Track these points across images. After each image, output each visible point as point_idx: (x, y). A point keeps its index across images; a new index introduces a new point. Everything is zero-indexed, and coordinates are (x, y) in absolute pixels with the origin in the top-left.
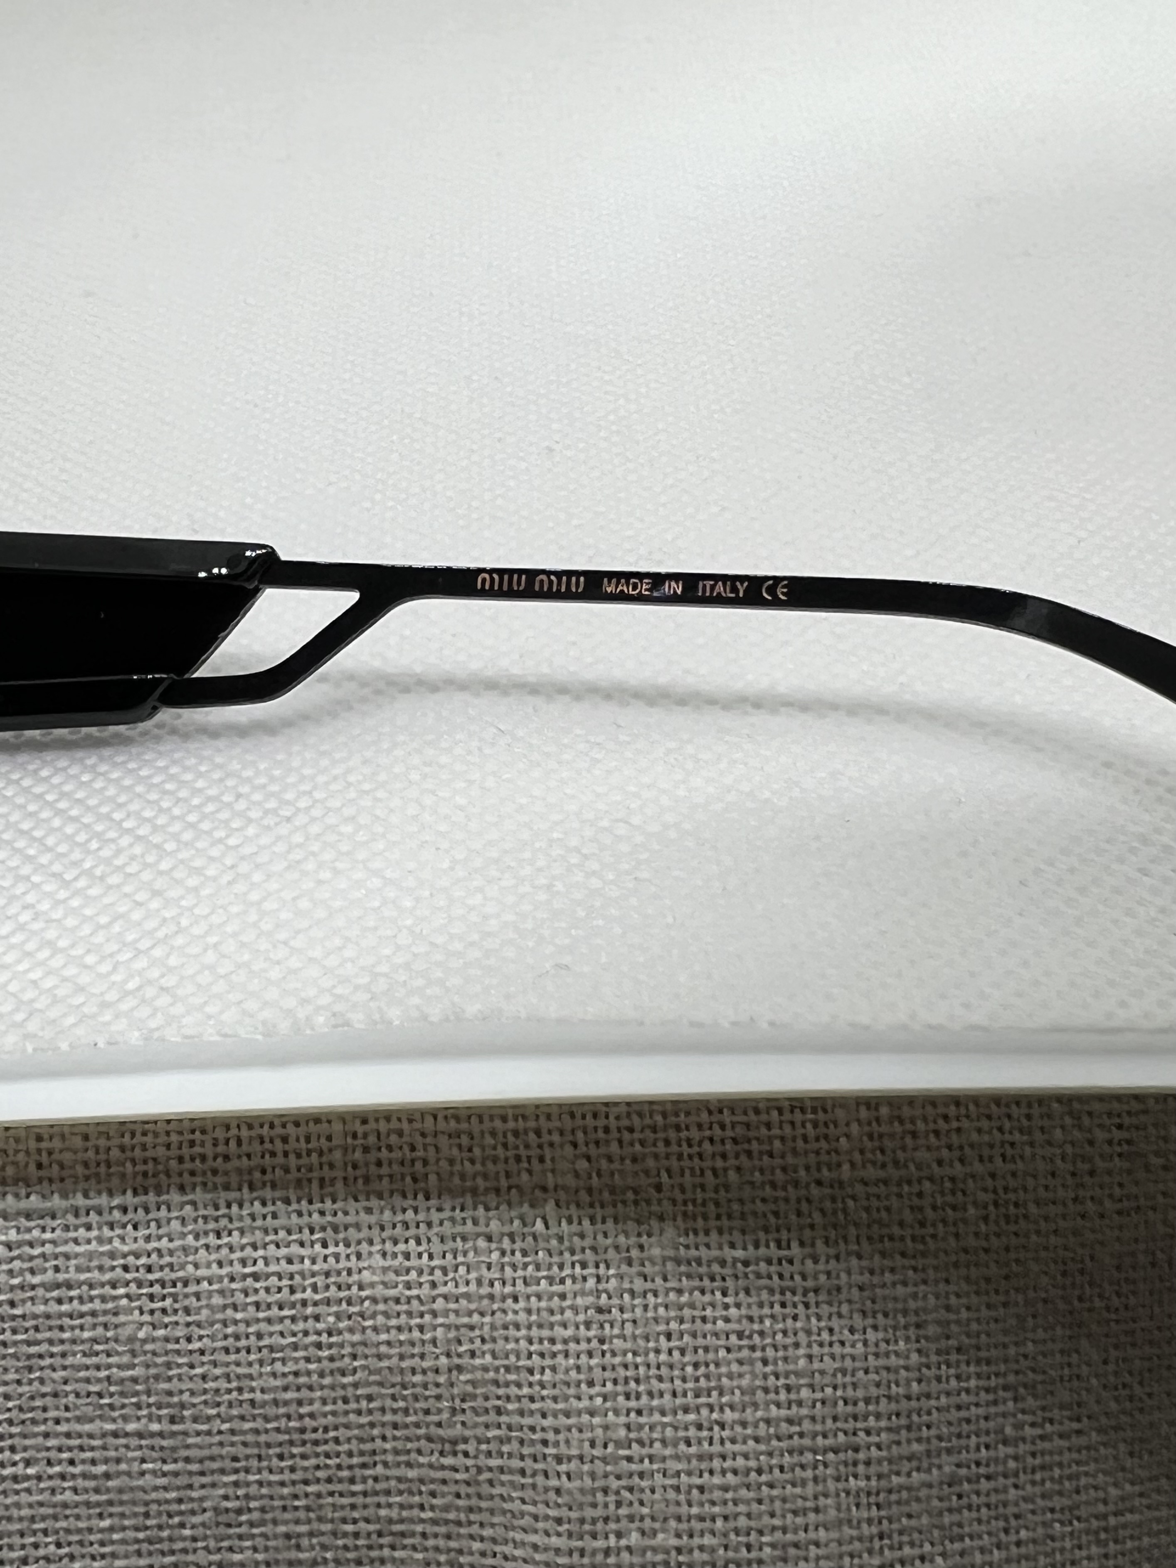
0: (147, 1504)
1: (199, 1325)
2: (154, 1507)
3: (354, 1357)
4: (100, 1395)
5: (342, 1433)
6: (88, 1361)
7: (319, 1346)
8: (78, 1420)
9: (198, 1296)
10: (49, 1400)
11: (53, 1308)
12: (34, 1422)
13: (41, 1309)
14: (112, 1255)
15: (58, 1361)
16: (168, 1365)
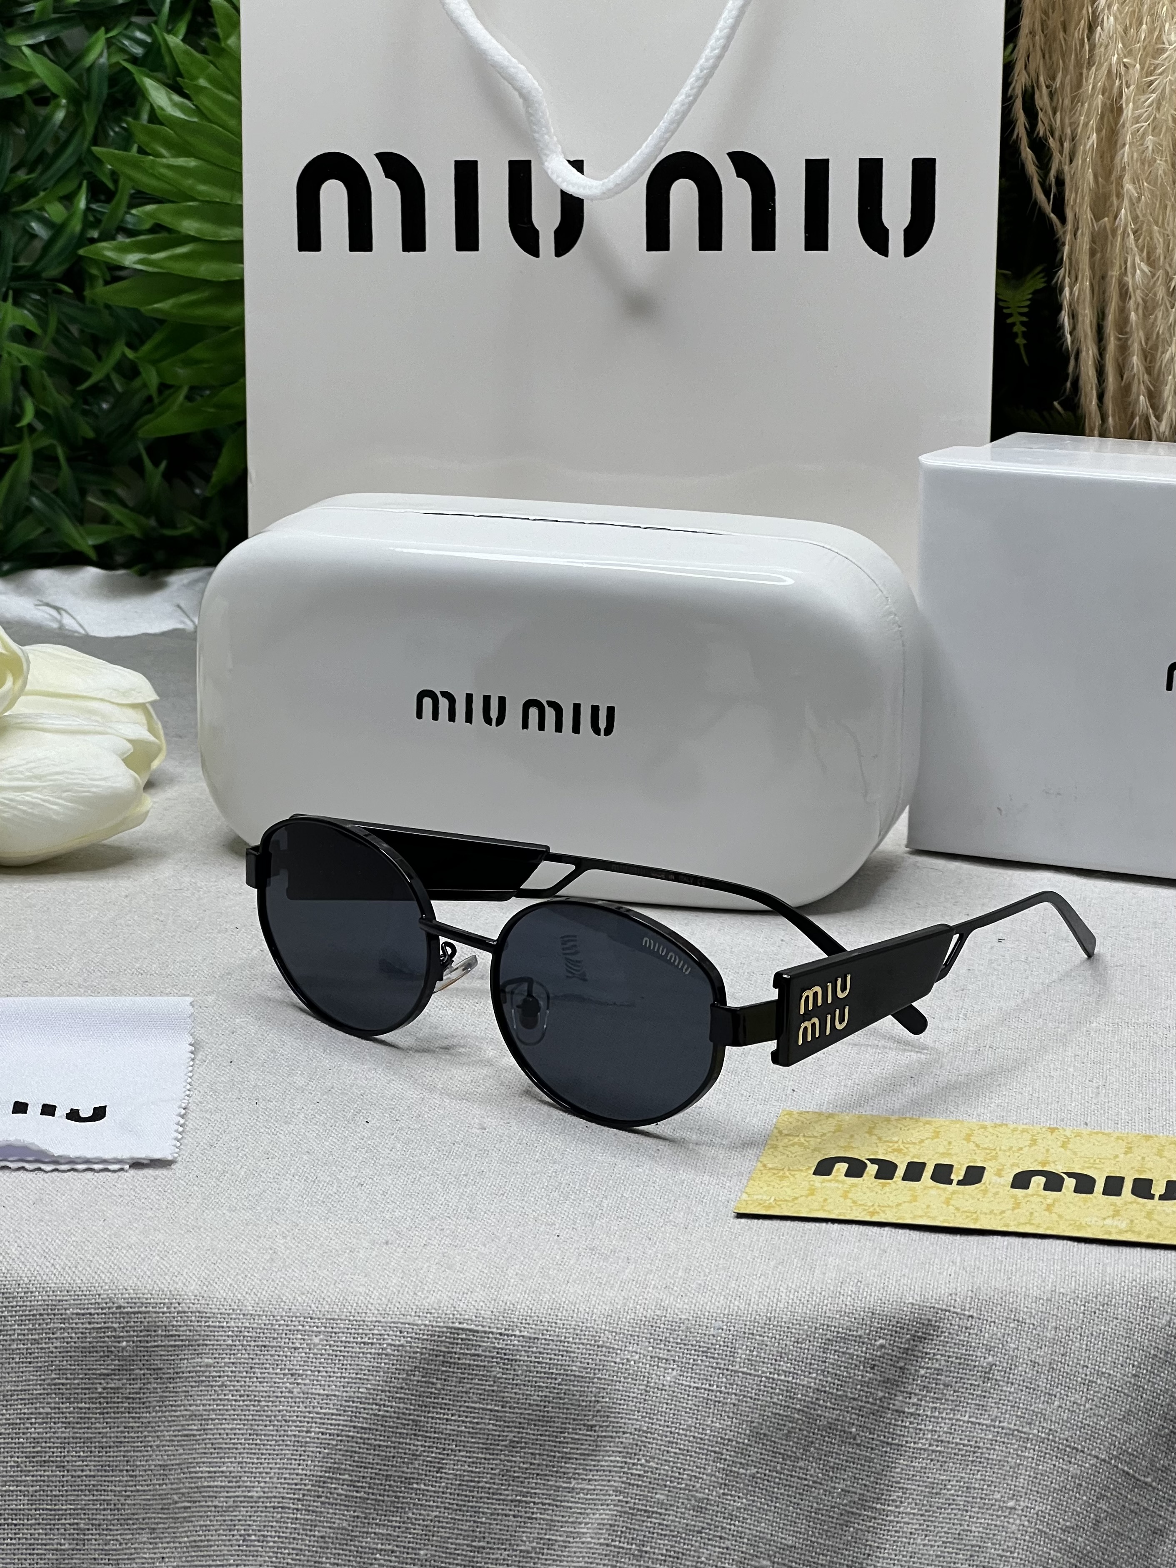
0: (488, 1435)
1: (517, 1375)
2: (490, 1437)
3: (565, 1394)
4: (481, 1394)
5: (556, 1419)
6: (480, 1382)
7: (554, 1388)
8: (472, 1402)
9: (519, 1366)
10: (464, 1395)
11: (472, 1362)
12: (458, 1401)
13: (468, 1362)
14: (494, 1348)
15: (470, 1381)
16: (505, 1387)
